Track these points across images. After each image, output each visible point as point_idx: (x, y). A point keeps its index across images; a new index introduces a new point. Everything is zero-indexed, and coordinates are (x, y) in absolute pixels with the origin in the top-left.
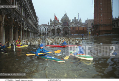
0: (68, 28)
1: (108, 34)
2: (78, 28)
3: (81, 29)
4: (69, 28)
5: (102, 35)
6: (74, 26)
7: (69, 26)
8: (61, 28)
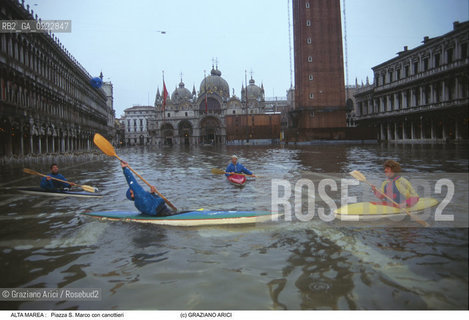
0: (216, 119)
1: (322, 139)
2: (250, 118)
3: (263, 124)
4: (223, 120)
6: (239, 112)
7: (219, 111)
8: (192, 121)
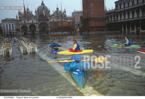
0: (46, 23)
1: (100, 31)
2: (61, 23)
3: (66, 25)
4: (49, 24)
5: (92, 33)
6: (55, 20)
7: (48, 20)
8: (36, 25)
